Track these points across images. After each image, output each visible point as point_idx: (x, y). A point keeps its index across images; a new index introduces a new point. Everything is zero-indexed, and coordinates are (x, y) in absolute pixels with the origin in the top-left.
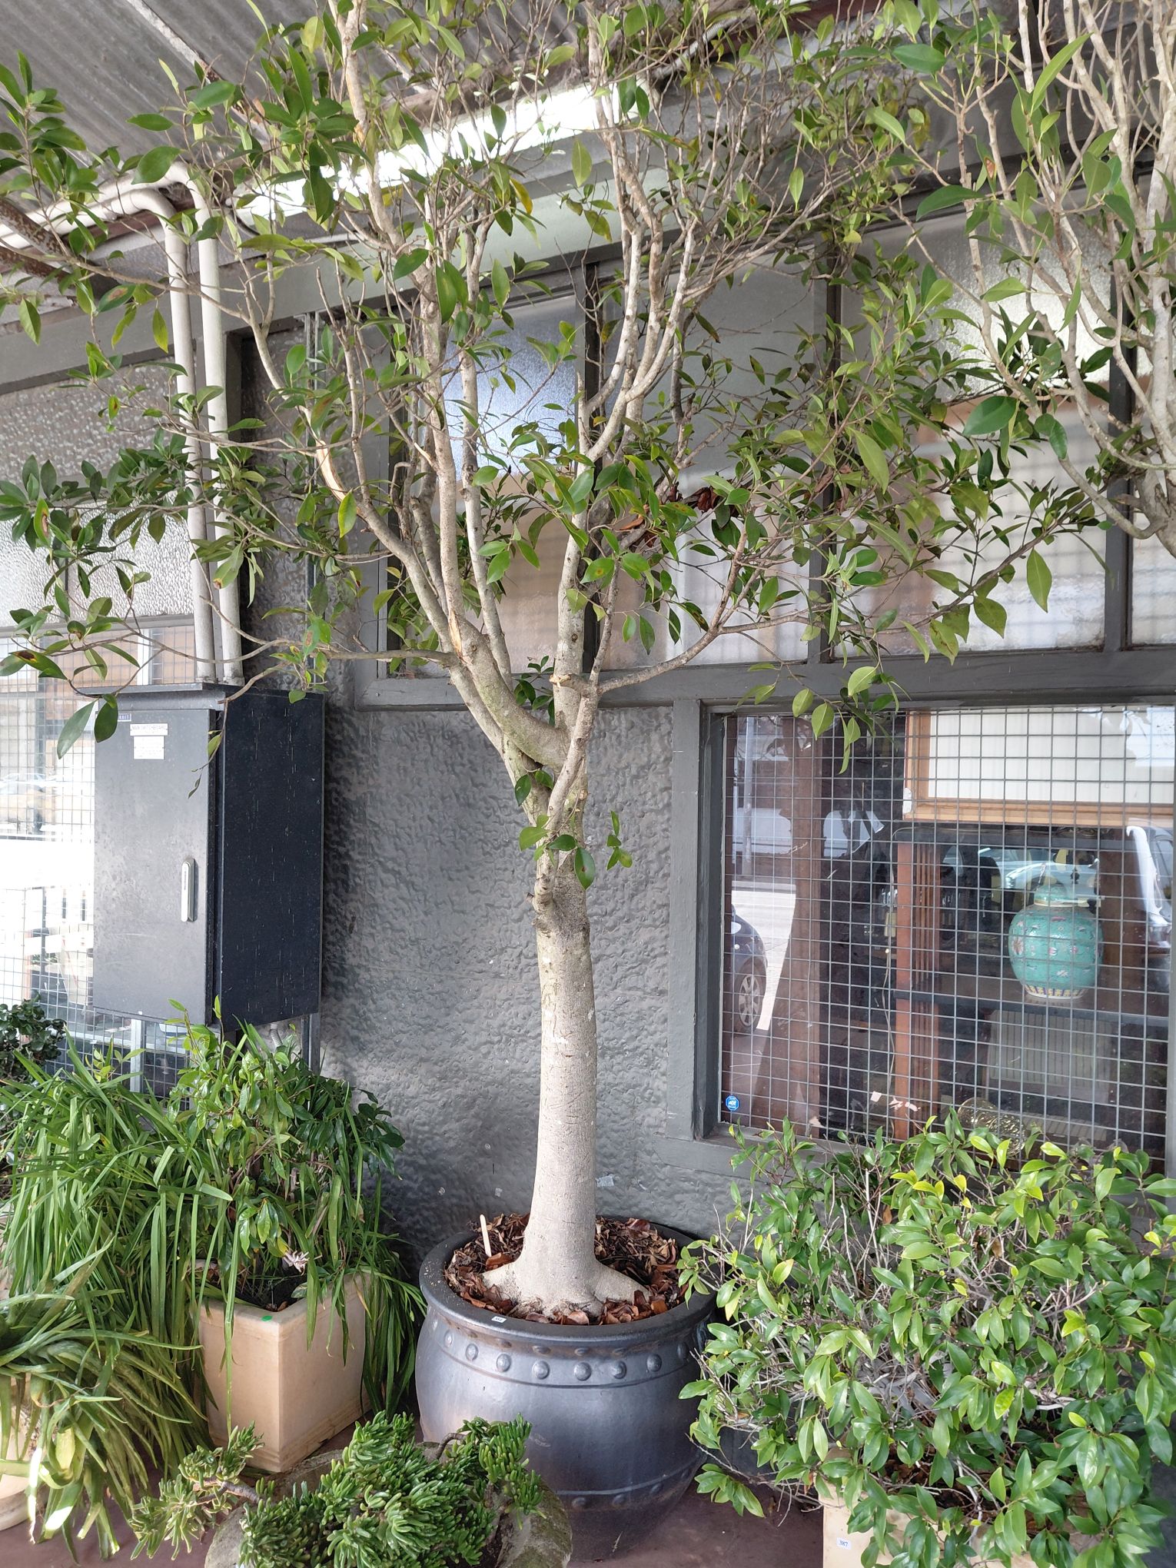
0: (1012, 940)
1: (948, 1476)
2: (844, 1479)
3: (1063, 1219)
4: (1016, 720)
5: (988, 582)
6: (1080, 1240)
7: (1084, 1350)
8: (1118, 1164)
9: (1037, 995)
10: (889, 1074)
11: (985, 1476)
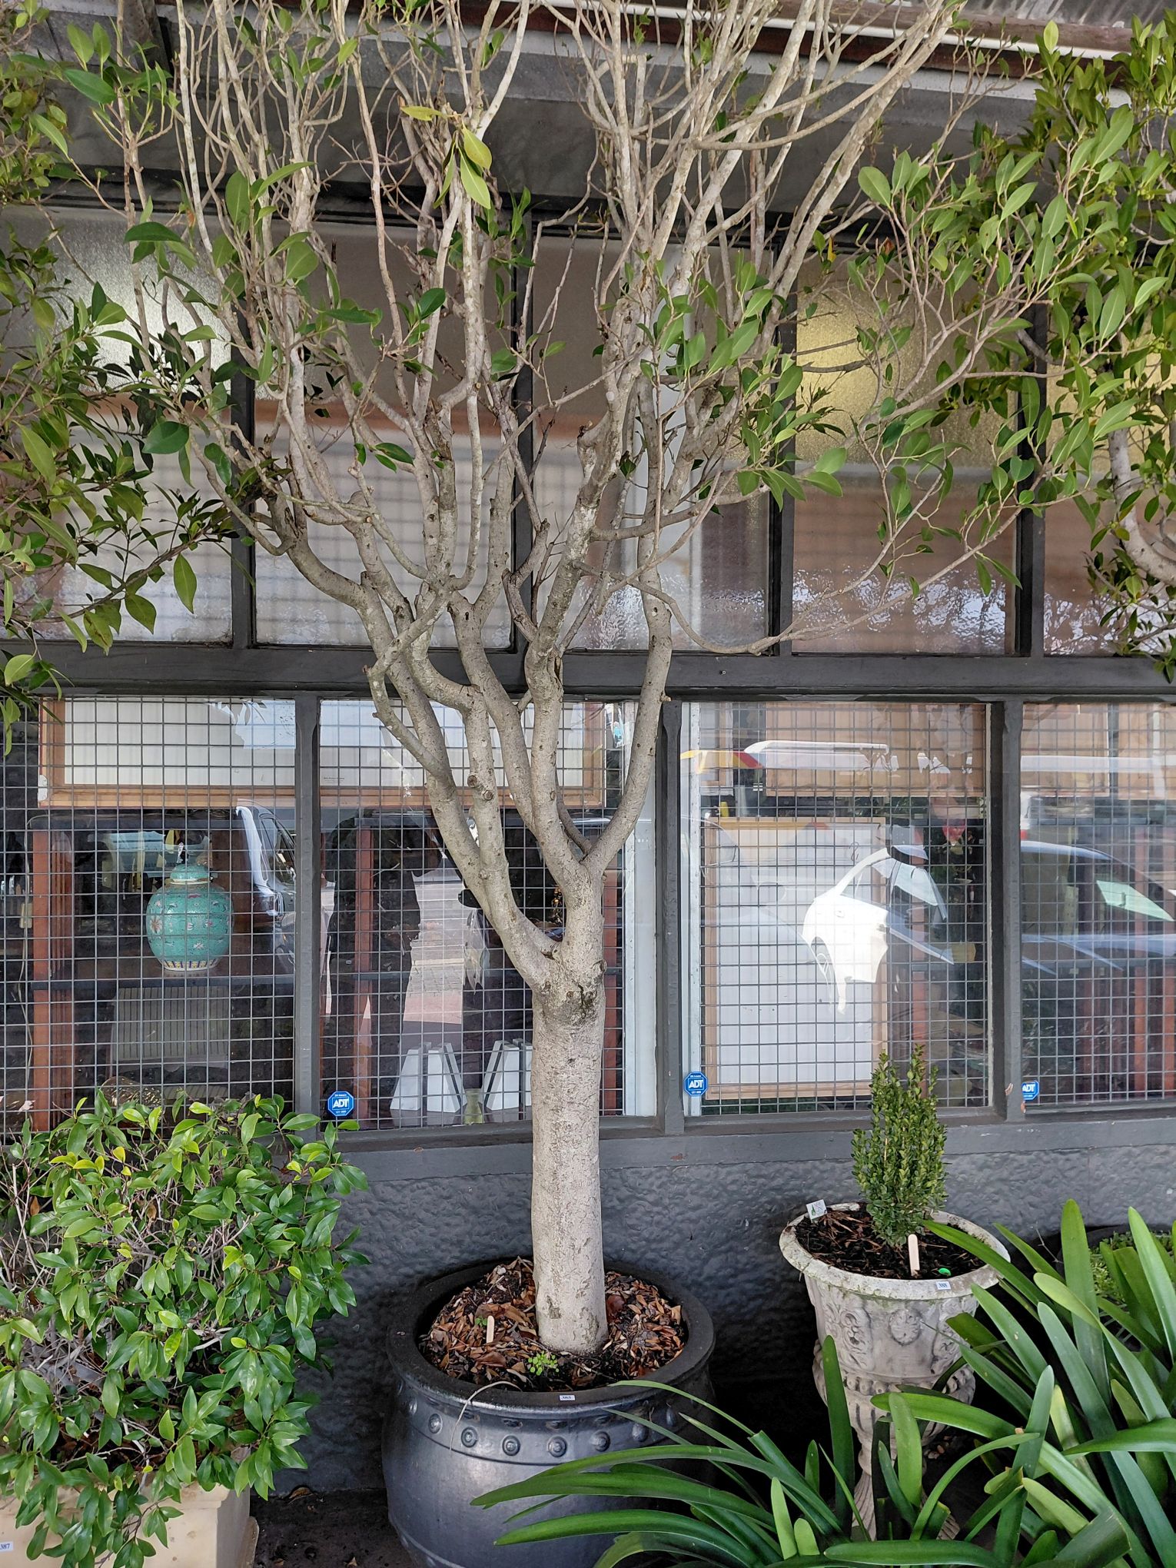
0: (150, 919)
1: (116, 1437)
2: (13, 1473)
3: (213, 1169)
4: (152, 709)
5: (138, 579)
6: (232, 1182)
7: (241, 1279)
8: (259, 1110)
9: (174, 969)
10: (27, 1068)
11: (153, 1425)
